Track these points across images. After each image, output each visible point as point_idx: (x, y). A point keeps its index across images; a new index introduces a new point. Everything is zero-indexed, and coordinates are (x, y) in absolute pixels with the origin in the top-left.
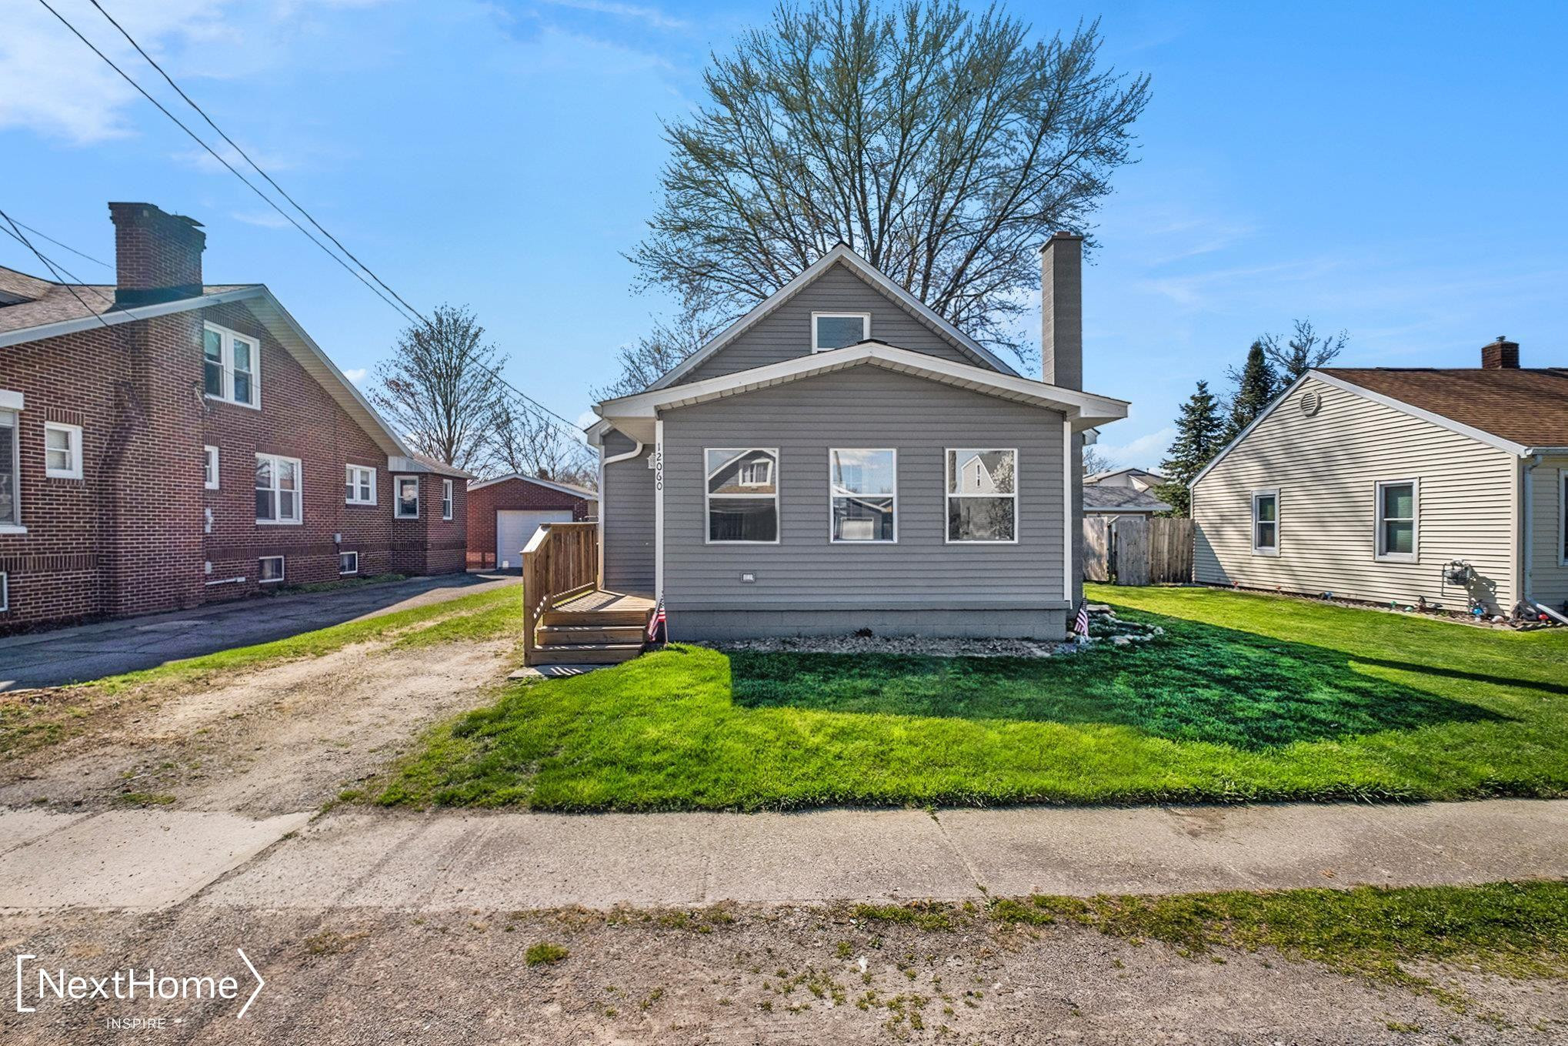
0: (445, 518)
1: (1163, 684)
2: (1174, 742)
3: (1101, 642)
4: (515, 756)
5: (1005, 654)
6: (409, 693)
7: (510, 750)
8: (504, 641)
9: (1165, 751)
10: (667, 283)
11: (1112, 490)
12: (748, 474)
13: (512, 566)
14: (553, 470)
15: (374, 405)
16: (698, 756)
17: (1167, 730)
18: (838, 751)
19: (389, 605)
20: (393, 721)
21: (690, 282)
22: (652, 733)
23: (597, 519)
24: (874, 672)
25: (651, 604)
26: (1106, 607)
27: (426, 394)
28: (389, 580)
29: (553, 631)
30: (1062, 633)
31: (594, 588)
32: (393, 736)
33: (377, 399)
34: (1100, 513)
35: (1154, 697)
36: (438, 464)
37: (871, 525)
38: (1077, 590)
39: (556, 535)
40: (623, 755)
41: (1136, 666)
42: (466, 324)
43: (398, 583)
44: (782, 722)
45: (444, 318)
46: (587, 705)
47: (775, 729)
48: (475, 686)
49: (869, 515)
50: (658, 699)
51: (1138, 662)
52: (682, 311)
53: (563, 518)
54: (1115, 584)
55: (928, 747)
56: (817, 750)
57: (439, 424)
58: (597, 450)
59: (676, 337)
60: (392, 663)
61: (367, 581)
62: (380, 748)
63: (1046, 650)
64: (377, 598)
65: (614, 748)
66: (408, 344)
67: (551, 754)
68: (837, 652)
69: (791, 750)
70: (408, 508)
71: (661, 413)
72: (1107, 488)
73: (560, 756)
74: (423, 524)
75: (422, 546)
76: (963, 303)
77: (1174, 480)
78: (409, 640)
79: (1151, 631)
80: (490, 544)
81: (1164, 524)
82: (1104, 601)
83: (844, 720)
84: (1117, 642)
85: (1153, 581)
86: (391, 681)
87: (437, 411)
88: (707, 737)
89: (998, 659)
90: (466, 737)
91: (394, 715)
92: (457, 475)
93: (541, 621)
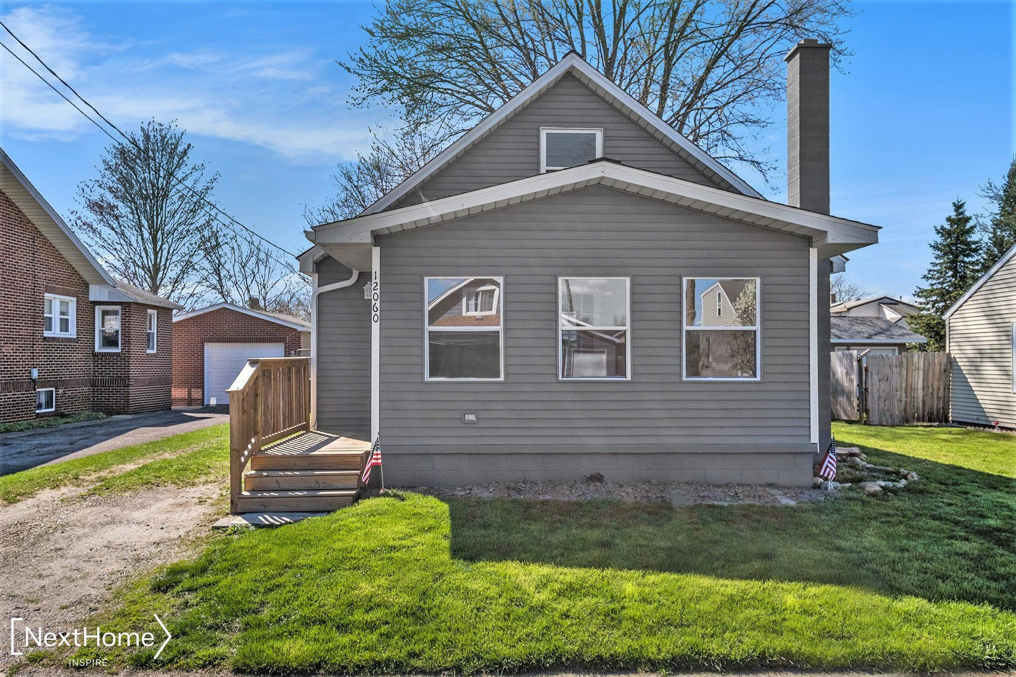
0: (149, 351)
1: (918, 536)
2: (930, 601)
3: (850, 489)
4: (217, 614)
5: (748, 502)
6: (105, 543)
7: (211, 607)
8: (209, 486)
9: (920, 611)
10: (386, 94)
11: (863, 321)
12: (472, 302)
13: (221, 403)
14: (264, 299)
15: (75, 229)
16: (414, 614)
17: (922, 588)
18: (565, 608)
19: (87, 447)
20: (87, 574)
21: (411, 94)
22: (366, 588)
23: (308, 353)
24: (606, 521)
25: (367, 446)
26: (856, 450)
27: (131, 216)
28: (89, 419)
29: (261, 476)
30: (808, 478)
31: (306, 428)
32: (87, 591)
33: (79, 222)
34: (849, 346)
35: (908, 550)
36: (141, 292)
37: (604, 357)
38: (825, 432)
39: (265, 370)
40: (334, 612)
41: (888, 515)
42: (174, 141)
43: (98, 422)
44: (505, 577)
45: (152, 134)
46: (296, 558)
47: (498, 584)
48: (176, 536)
49: (601, 347)
50: (373, 551)
51: (891, 512)
52: (404, 125)
53: (274, 352)
54: (866, 423)
55: (663, 605)
56: (542, 607)
57: (145, 249)
58: (310, 278)
59: (397, 153)
60: (88, 510)
61: (64, 420)
62: (73, 604)
63: (791, 498)
64: (74, 438)
65: (324, 605)
66: (113, 163)
67: (256, 612)
68: (566, 499)
69: (515, 608)
70: (109, 341)
71: (378, 238)
72: (857, 318)
73: (266, 614)
74: (123, 359)
75: (124, 381)
76: (703, 116)
77: (928, 310)
78: (107, 485)
79: (905, 477)
80: (197, 379)
81: (918, 358)
82: (855, 442)
83: (571, 575)
84: (868, 489)
85: (907, 421)
86: (86, 530)
87: (142, 235)
88: (424, 593)
89: (742, 508)
90: (165, 592)
91: (89, 567)
92: (162, 305)
93: (249, 465)
